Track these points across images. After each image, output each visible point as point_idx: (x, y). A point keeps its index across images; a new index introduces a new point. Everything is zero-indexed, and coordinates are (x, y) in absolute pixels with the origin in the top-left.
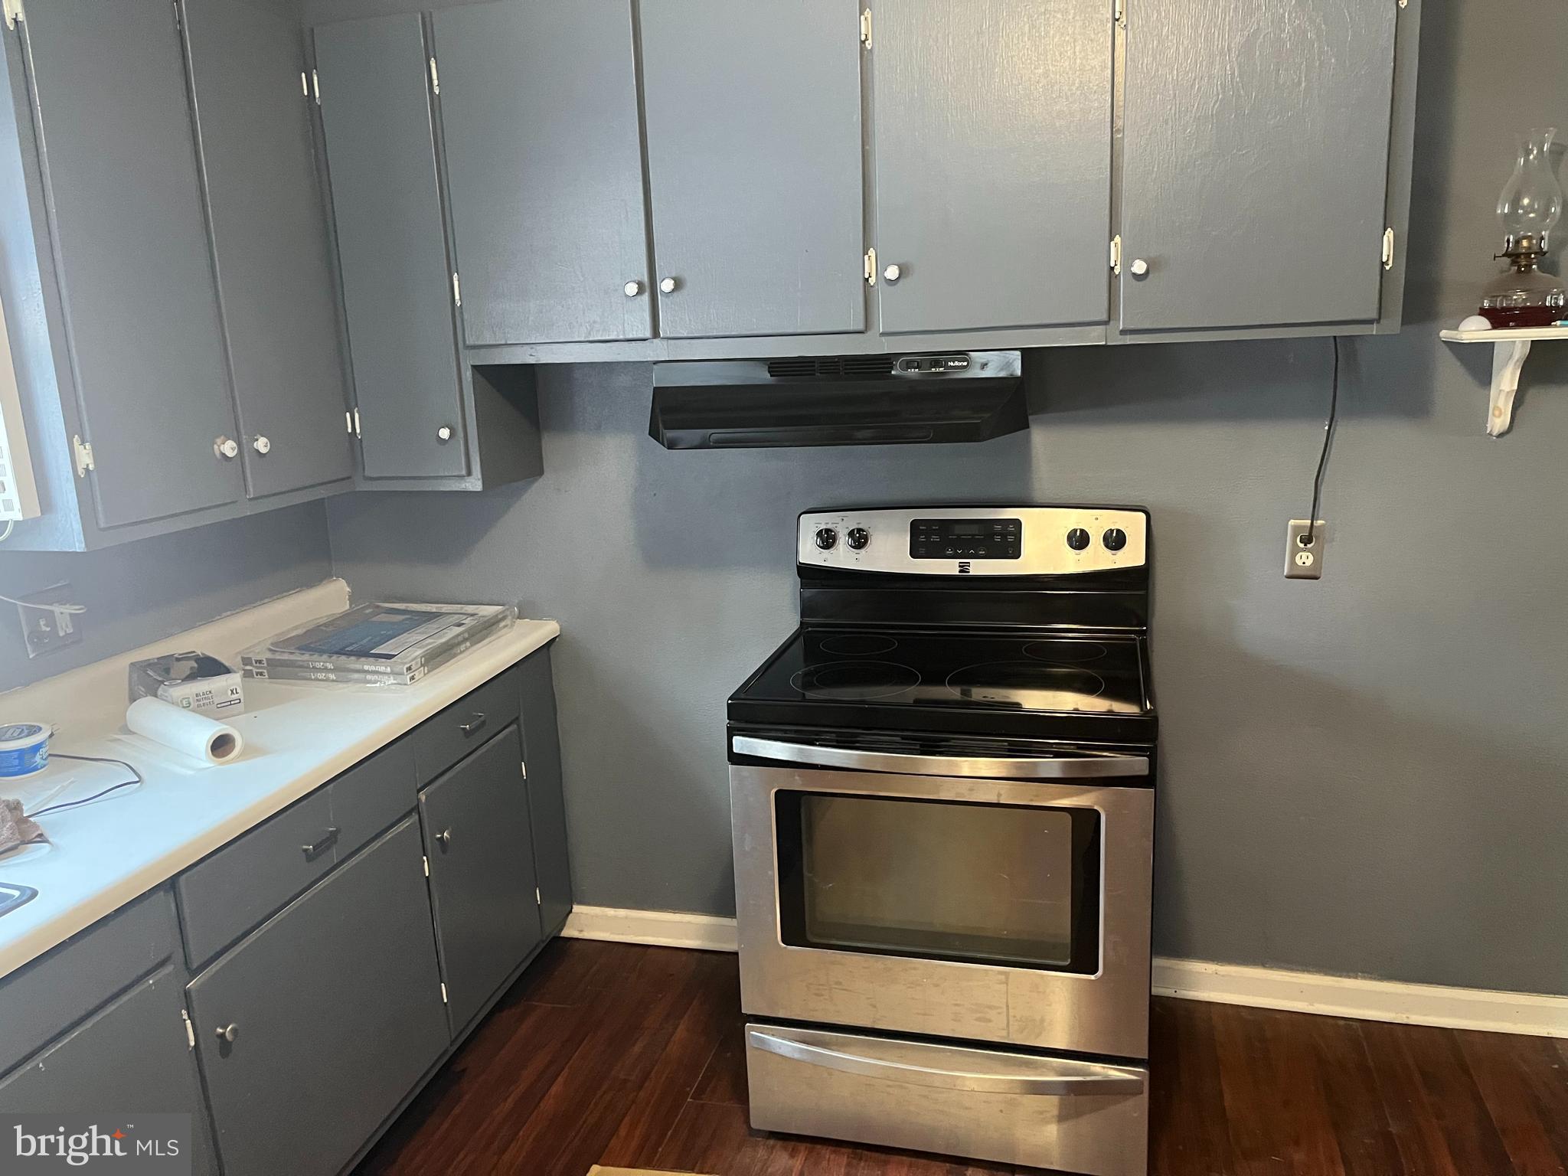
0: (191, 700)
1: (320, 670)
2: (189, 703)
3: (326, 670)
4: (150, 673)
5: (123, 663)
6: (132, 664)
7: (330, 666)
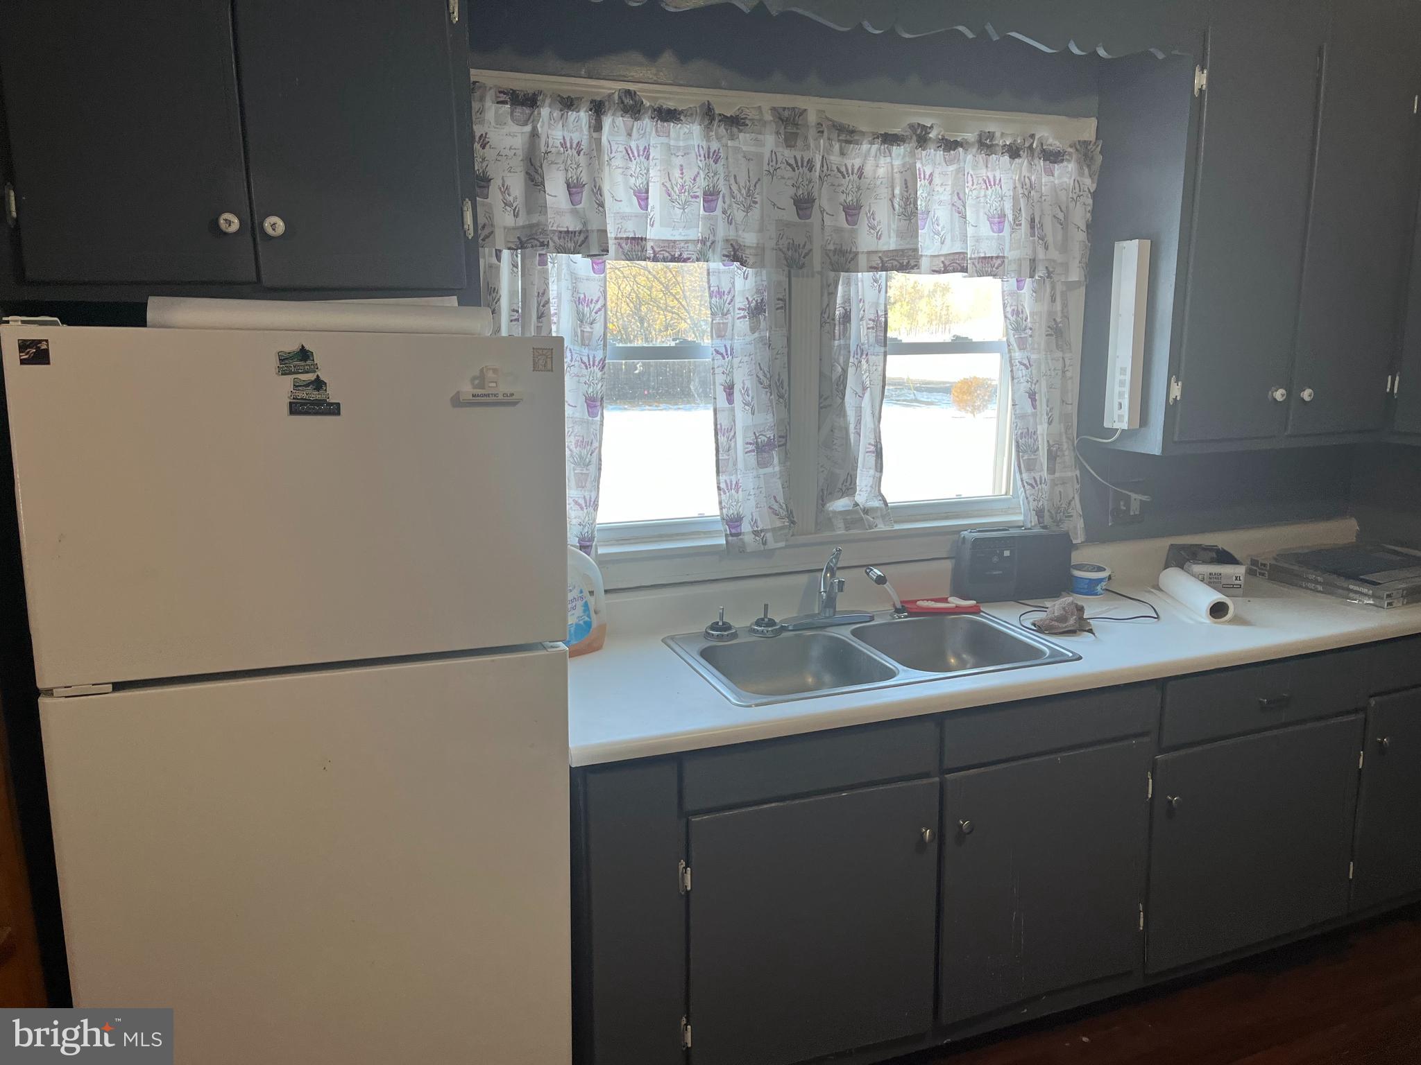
0: (1205, 577)
1: (1311, 581)
2: (1204, 579)
3: (1317, 582)
4: (1182, 552)
5: (1166, 543)
6: (1172, 545)
7: (1319, 579)
